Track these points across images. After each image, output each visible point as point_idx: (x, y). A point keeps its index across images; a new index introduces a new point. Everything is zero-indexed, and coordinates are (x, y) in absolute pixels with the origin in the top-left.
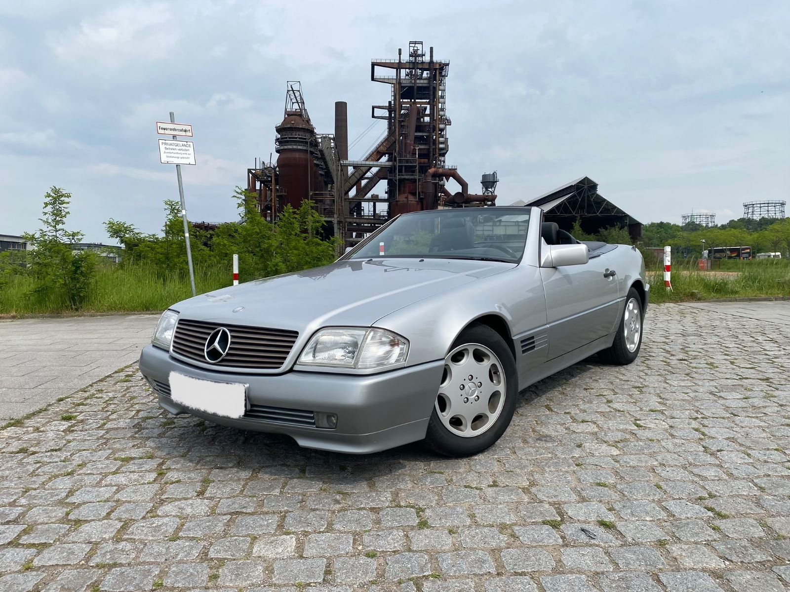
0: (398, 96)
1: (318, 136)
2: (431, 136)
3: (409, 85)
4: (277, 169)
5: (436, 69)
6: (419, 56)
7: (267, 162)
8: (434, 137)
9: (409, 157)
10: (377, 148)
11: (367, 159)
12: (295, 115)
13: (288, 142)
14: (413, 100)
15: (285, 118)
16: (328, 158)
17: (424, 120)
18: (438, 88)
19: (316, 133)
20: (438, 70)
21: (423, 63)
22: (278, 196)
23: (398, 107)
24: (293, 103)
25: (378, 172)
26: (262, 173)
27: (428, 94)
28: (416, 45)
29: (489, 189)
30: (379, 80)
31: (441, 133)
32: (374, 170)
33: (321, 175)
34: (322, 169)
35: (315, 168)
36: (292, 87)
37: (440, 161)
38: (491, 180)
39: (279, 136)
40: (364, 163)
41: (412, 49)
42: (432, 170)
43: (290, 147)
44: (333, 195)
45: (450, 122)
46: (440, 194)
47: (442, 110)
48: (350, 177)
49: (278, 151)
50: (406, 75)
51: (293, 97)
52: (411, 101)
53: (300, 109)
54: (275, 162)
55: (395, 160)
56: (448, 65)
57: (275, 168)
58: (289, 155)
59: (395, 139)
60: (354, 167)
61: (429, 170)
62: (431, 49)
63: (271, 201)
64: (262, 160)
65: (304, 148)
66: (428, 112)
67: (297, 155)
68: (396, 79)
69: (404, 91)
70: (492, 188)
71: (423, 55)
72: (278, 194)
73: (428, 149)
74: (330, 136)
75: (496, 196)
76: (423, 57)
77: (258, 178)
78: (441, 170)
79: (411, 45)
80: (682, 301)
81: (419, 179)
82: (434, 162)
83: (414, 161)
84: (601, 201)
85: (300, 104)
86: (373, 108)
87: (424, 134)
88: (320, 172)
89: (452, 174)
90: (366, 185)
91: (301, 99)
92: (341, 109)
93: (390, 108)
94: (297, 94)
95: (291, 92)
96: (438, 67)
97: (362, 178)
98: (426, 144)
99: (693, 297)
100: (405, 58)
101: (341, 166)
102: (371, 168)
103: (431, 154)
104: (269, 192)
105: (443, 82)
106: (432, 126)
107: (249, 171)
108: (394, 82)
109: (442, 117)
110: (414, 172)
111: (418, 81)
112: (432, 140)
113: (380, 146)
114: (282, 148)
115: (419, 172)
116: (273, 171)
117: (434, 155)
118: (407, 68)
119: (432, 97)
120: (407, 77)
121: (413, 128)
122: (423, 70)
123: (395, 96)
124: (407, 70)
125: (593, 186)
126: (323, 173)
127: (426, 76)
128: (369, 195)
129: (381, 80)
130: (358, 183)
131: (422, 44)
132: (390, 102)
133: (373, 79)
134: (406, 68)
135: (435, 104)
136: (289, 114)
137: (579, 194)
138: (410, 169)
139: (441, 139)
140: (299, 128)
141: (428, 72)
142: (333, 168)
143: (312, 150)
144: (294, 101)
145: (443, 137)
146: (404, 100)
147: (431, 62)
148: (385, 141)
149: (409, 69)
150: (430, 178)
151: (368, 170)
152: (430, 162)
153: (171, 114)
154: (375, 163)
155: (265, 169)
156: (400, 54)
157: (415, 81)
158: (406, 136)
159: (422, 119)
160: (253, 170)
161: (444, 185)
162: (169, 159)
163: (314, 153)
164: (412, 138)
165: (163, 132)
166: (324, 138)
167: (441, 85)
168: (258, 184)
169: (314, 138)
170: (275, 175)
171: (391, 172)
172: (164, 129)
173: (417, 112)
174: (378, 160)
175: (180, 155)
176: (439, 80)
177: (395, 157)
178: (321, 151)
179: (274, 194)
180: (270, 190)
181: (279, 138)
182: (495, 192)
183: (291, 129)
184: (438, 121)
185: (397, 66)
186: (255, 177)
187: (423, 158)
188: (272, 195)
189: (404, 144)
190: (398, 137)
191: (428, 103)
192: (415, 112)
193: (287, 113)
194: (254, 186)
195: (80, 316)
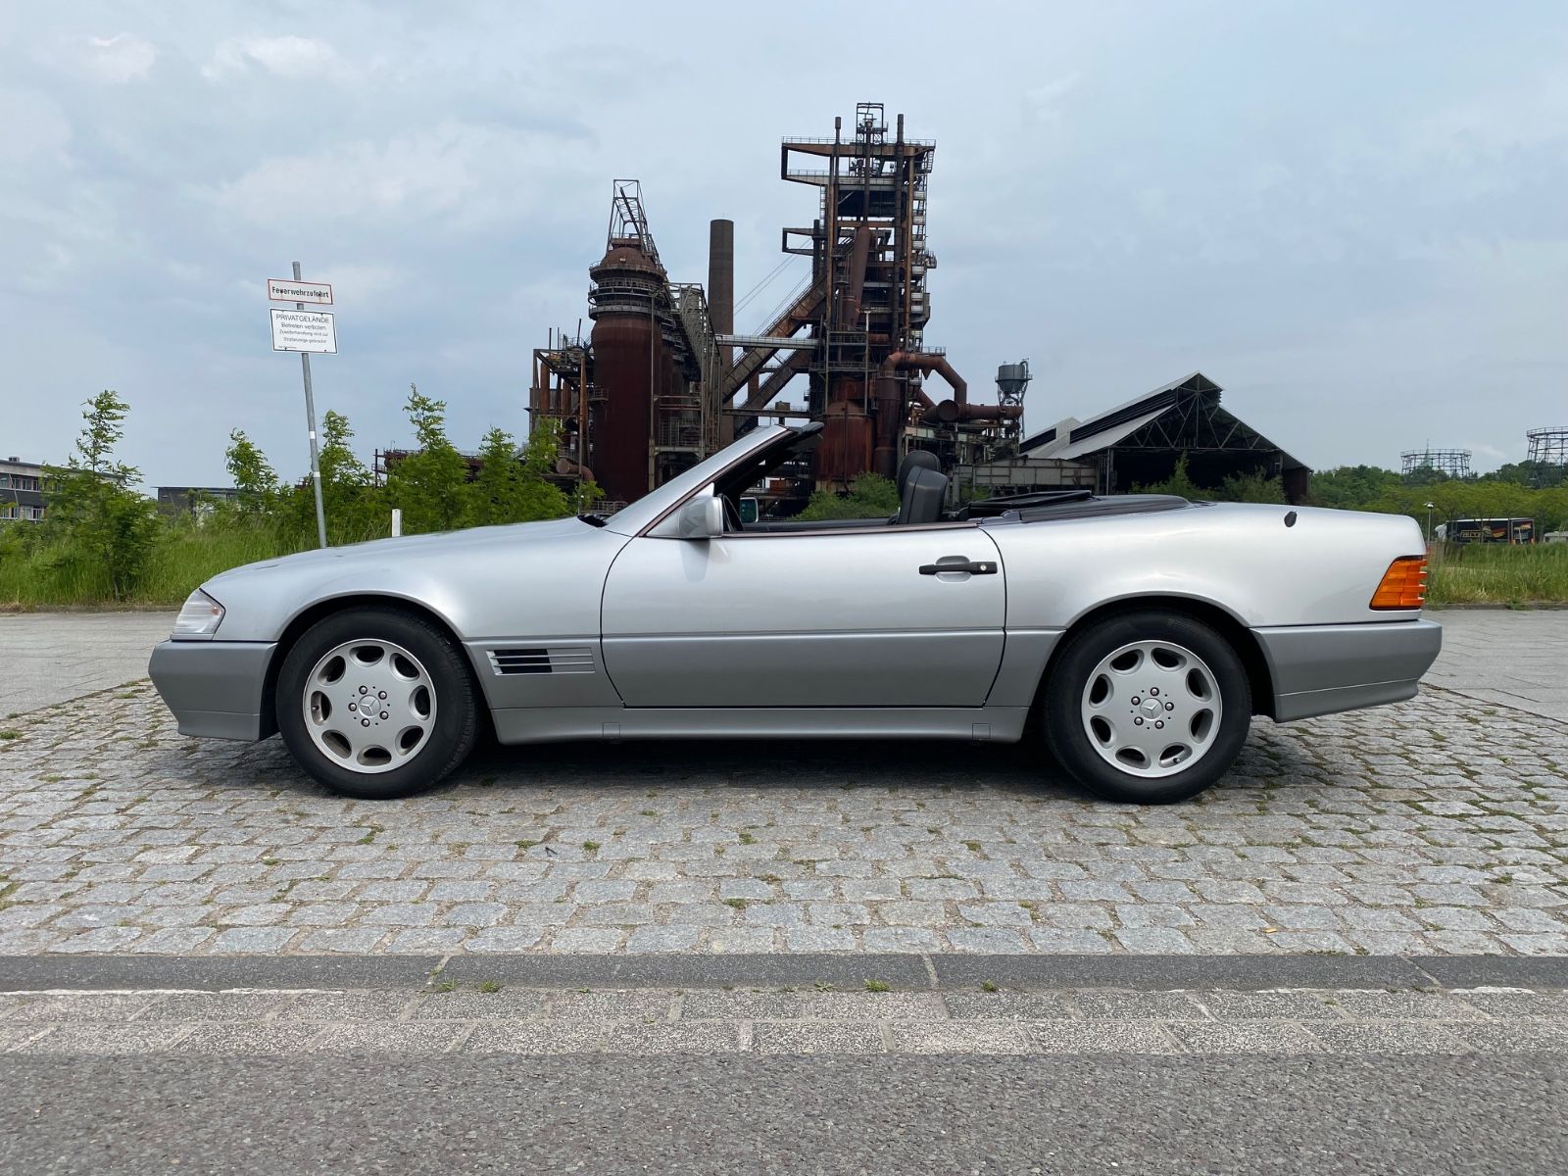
0: (832, 211)
1: (671, 288)
2: (897, 289)
3: (855, 188)
4: (592, 350)
5: (908, 158)
6: (875, 131)
7: (572, 336)
8: (903, 290)
9: (850, 329)
10: (790, 312)
11: (769, 333)
12: (629, 246)
13: (612, 297)
14: (862, 219)
15: (608, 251)
16: (690, 331)
17: (884, 257)
18: (911, 195)
19: (667, 282)
20: (913, 160)
21: (883, 145)
22: (591, 404)
23: (832, 230)
24: (625, 223)
25: (791, 358)
26: (562, 357)
27: (894, 206)
28: (871, 111)
29: (1012, 395)
30: (796, 178)
31: (916, 283)
32: (784, 354)
33: (678, 363)
34: (679, 351)
35: (664, 350)
36: (622, 193)
37: (913, 338)
38: (1017, 377)
39: (596, 286)
40: (762, 340)
41: (861, 118)
42: (895, 356)
43: (616, 308)
44: (697, 403)
45: (935, 262)
46: (911, 403)
47: (920, 238)
48: (736, 368)
49: (593, 316)
50: (851, 169)
51: (624, 210)
52: (858, 219)
53: (638, 234)
54: (586, 337)
55: (824, 335)
56: (932, 149)
57: (587, 349)
58: (614, 324)
59: (826, 294)
60: (746, 348)
61: (891, 356)
62: (900, 118)
63: (578, 412)
64: (562, 333)
65: (645, 310)
66: (891, 242)
67: (630, 324)
68: (830, 176)
69: (845, 200)
70: (1017, 392)
71: (882, 131)
72: (592, 399)
73: (890, 315)
74: (693, 287)
75: (1022, 409)
76: (884, 133)
77: (554, 368)
78: (913, 356)
79: (860, 110)
81: (869, 373)
82: (902, 340)
83: (861, 338)
84: (1228, 422)
85: (638, 224)
86: (785, 232)
87: (883, 285)
88: (675, 357)
89: (936, 363)
90: (768, 383)
91: (641, 214)
92: (722, 234)
93: (817, 234)
94: (633, 204)
95: (622, 202)
96: (912, 153)
97: (759, 368)
98: (885, 305)
100: (849, 135)
101: (716, 345)
102: (776, 350)
103: (896, 325)
104: (574, 396)
105: (922, 183)
106: (897, 270)
107: (537, 353)
108: (826, 182)
109: (917, 252)
110: (860, 358)
111: (873, 181)
112: (897, 297)
113: (794, 308)
114: (601, 309)
115: (871, 359)
116: (583, 354)
117: (900, 326)
118: (852, 156)
119: (899, 214)
120: (852, 173)
121: (861, 272)
122: (883, 158)
123: (826, 209)
124: (853, 159)
125: (1212, 392)
126: (680, 358)
127: (889, 170)
128: (771, 405)
129: (800, 179)
130: (751, 377)
131: (882, 109)
132: (817, 222)
133: (784, 176)
134: (850, 156)
135: (904, 225)
136: (617, 245)
137: (1185, 407)
138: (854, 354)
139: (917, 296)
140: (634, 271)
141: (893, 163)
142: (702, 350)
143: (659, 313)
144: (627, 217)
145: (919, 291)
146: (845, 218)
147: (900, 143)
148: (804, 299)
149: (856, 156)
150: (892, 372)
151: (772, 354)
152: (893, 339)
154: (785, 340)
155: (569, 349)
156: (838, 128)
157: (867, 181)
158: (845, 289)
159: (881, 255)
160: (545, 351)
161: (920, 386)
162: (289, 344)
163: (663, 320)
164: (859, 292)
165: (278, 295)
166: (683, 291)
167: (917, 190)
168: (553, 379)
169: (664, 291)
170: (587, 363)
171: (815, 359)
172: (282, 292)
173: (871, 240)
174: (790, 335)
175: (308, 337)
176: (915, 179)
177: (824, 329)
178: (677, 317)
179: (584, 399)
180: (577, 390)
181: (595, 292)
182: (1024, 400)
183: (620, 273)
184: (909, 260)
185: (831, 152)
186: (549, 365)
187: (879, 333)
188: (580, 401)
189: (841, 304)
190: (830, 290)
191: (892, 224)
192: (865, 242)
193: (613, 241)
194: (545, 382)
195: (126, 610)
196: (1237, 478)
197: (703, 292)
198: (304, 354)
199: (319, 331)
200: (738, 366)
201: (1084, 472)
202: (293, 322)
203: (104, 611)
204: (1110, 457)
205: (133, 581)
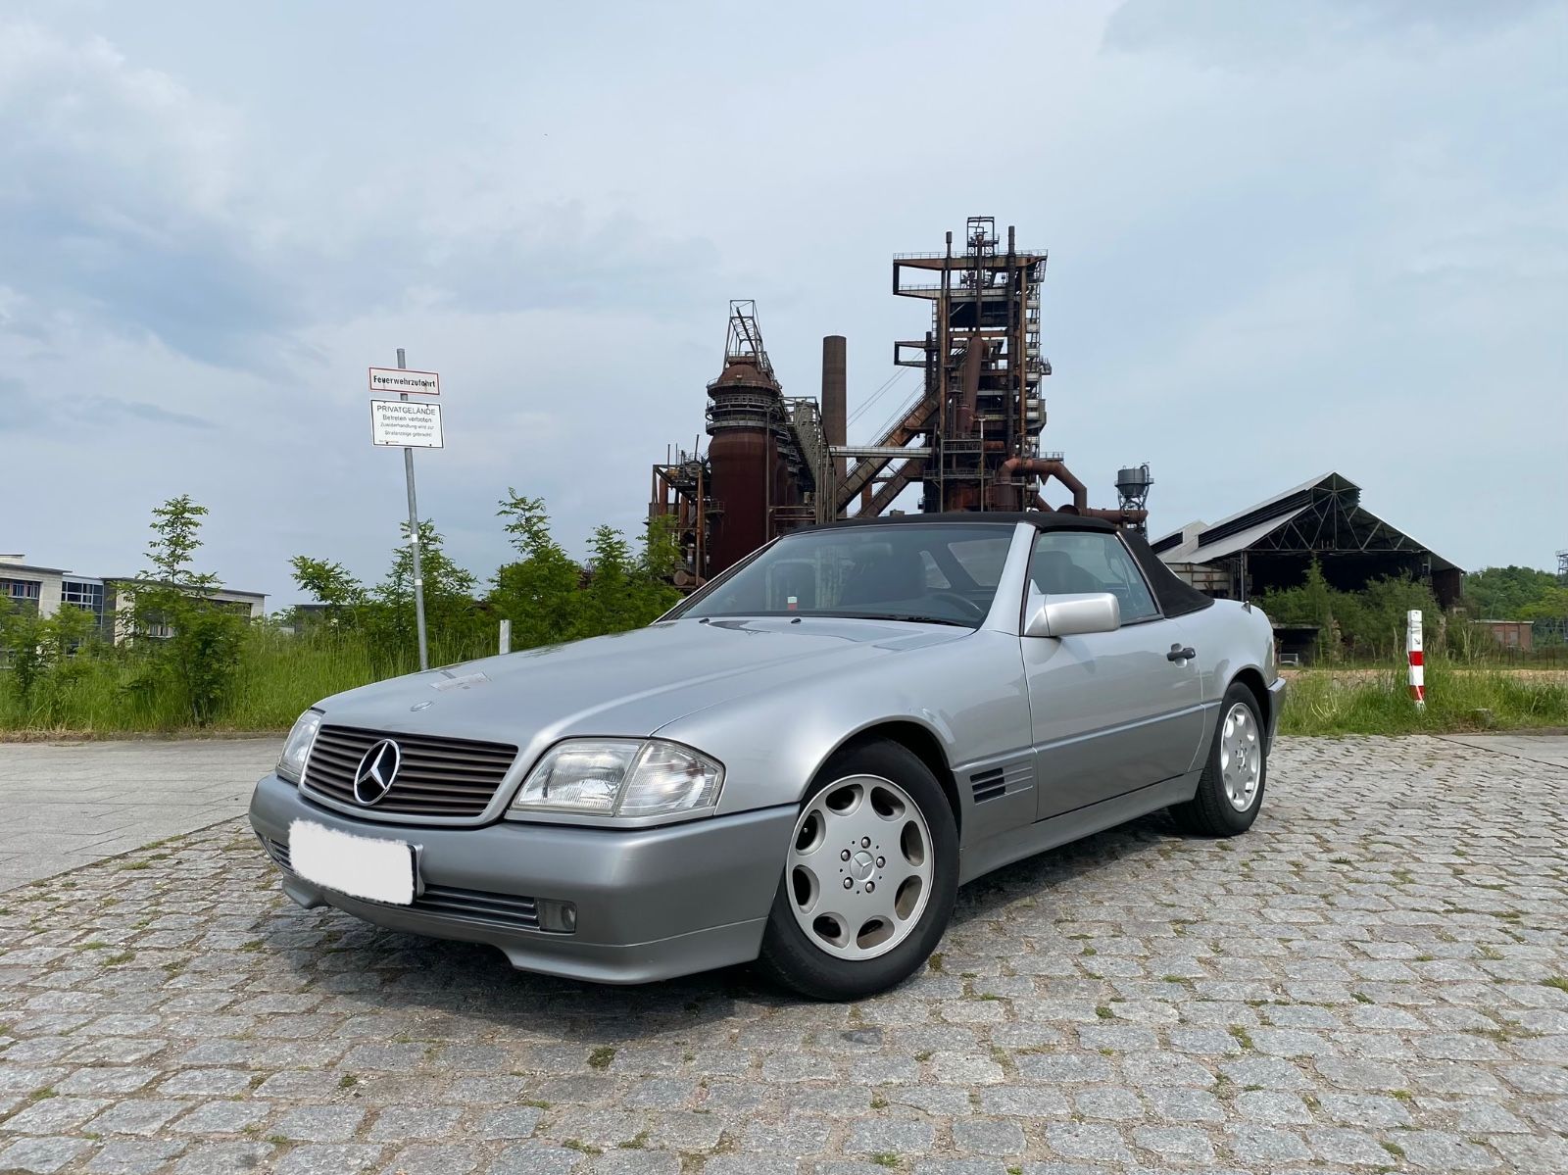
0: (944, 323)
1: (786, 402)
2: (1011, 396)
3: (968, 300)
4: (709, 465)
5: (1020, 269)
6: (986, 244)
7: (690, 452)
8: (1018, 398)
9: (965, 438)
10: (904, 422)
11: (883, 443)
12: (745, 363)
13: (728, 413)
14: (974, 329)
15: (725, 369)
16: (805, 443)
17: (997, 366)
18: (1024, 304)
19: (782, 396)
20: (1024, 271)
21: (994, 257)
22: (708, 516)
23: (944, 341)
24: (741, 341)
25: (904, 468)
26: (680, 472)
27: (1006, 315)
28: (981, 224)
29: (1133, 499)
30: (908, 293)
31: (1031, 390)
32: (898, 463)
33: (793, 475)
34: (794, 463)
35: (779, 462)
36: (739, 312)
37: (1030, 444)
38: (1138, 481)
39: (713, 403)
40: (876, 450)
41: (972, 232)
42: (1012, 463)
43: (732, 423)
44: (812, 513)
45: (1050, 369)
46: (1028, 509)
47: (1033, 345)
48: (850, 477)
49: (710, 431)
50: (962, 282)
51: (740, 329)
52: (970, 330)
53: (754, 352)
54: (703, 451)
55: (938, 444)
56: (1044, 259)
57: (704, 463)
58: (729, 438)
59: (939, 404)
60: (859, 459)
61: (1006, 463)
62: (1011, 230)
63: (695, 525)
64: (680, 449)
65: (760, 424)
66: (1004, 350)
67: (746, 437)
68: (942, 290)
69: (958, 313)
70: (1138, 497)
71: (994, 243)
72: (709, 512)
73: (1005, 422)
74: (808, 400)
75: (1146, 513)
76: (996, 245)
77: (672, 482)
78: (1030, 463)
79: (970, 224)
80: (1451, 730)
81: (985, 480)
82: (1018, 446)
83: (976, 445)
84: (1368, 522)
85: (753, 342)
86: (897, 346)
87: (997, 393)
88: (790, 469)
89: (1054, 469)
90: (881, 492)
91: (757, 333)
92: (834, 350)
93: (930, 346)
94: (749, 323)
95: (738, 321)
96: (1024, 263)
97: (872, 478)
98: (999, 412)
99: (1476, 722)
100: (960, 249)
101: (831, 456)
102: (889, 459)
103: (1011, 432)
104: (692, 509)
105: (1034, 292)
106: (1011, 377)
107: (656, 469)
108: (938, 295)
109: (1032, 359)
110: (975, 466)
111: (985, 292)
112: (1012, 405)
113: (908, 418)
114: (718, 424)
115: (986, 466)
116: (700, 469)
117: (1016, 432)
118: (964, 269)
119: (1011, 322)
120: (964, 286)
121: (974, 381)
122: (995, 270)
123: (939, 322)
124: (964, 272)
125: (1351, 492)
126: (794, 470)
127: (1001, 281)
128: (886, 512)
129: (912, 293)
130: (865, 487)
131: (993, 222)
132: (929, 334)
133: (896, 291)
134: (961, 269)
135: (1018, 334)
136: (733, 362)
137: (1321, 508)
138: (969, 462)
139: (1032, 402)
140: (750, 387)
141: (1005, 274)
142: (815, 462)
143: (775, 427)
144: (743, 336)
145: (1034, 398)
146: (957, 330)
147: (1011, 255)
148: (917, 409)
149: (967, 269)
150: (1009, 478)
151: (885, 464)
152: (1009, 446)
153: (401, 353)
154: (898, 450)
155: (686, 464)
156: (949, 242)
157: (979, 292)
158: (959, 398)
159: (993, 364)
160: (664, 466)
161: (1037, 492)
162: (391, 438)
163: (778, 434)
164: (972, 401)
165: (380, 385)
166: (798, 405)
167: (1030, 299)
168: (672, 493)
169: (779, 405)
170: (704, 477)
171: (929, 467)
172: (384, 381)
173: (984, 350)
174: (904, 444)
175: (412, 431)
176: (1027, 289)
177: (938, 438)
178: (792, 430)
179: (701, 511)
180: (695, 503)
181: (712, 407)
182: (1146, 504)
183: (737, 389)
184: (1024, 367)
185: (942, 265)
186: (668, 480)
187: (994, 440)
188: (697, 514)
189: (955, 412)
190: (943, 399)
191: (1006, 333)
192: (978, 352)
193: (730, 359)
194: (664, 497)
195: (204, 737)
196: (1382, 580)
197: (817, 404)
198: (408, 449)
199: (424, 424)
200: (852, 475)
201: (1216, 577)
202: (395, 414)
203: (182, 739)
204: (1244, 561)
205: (213, 704)
